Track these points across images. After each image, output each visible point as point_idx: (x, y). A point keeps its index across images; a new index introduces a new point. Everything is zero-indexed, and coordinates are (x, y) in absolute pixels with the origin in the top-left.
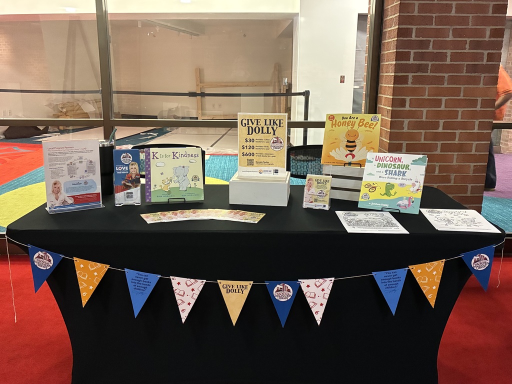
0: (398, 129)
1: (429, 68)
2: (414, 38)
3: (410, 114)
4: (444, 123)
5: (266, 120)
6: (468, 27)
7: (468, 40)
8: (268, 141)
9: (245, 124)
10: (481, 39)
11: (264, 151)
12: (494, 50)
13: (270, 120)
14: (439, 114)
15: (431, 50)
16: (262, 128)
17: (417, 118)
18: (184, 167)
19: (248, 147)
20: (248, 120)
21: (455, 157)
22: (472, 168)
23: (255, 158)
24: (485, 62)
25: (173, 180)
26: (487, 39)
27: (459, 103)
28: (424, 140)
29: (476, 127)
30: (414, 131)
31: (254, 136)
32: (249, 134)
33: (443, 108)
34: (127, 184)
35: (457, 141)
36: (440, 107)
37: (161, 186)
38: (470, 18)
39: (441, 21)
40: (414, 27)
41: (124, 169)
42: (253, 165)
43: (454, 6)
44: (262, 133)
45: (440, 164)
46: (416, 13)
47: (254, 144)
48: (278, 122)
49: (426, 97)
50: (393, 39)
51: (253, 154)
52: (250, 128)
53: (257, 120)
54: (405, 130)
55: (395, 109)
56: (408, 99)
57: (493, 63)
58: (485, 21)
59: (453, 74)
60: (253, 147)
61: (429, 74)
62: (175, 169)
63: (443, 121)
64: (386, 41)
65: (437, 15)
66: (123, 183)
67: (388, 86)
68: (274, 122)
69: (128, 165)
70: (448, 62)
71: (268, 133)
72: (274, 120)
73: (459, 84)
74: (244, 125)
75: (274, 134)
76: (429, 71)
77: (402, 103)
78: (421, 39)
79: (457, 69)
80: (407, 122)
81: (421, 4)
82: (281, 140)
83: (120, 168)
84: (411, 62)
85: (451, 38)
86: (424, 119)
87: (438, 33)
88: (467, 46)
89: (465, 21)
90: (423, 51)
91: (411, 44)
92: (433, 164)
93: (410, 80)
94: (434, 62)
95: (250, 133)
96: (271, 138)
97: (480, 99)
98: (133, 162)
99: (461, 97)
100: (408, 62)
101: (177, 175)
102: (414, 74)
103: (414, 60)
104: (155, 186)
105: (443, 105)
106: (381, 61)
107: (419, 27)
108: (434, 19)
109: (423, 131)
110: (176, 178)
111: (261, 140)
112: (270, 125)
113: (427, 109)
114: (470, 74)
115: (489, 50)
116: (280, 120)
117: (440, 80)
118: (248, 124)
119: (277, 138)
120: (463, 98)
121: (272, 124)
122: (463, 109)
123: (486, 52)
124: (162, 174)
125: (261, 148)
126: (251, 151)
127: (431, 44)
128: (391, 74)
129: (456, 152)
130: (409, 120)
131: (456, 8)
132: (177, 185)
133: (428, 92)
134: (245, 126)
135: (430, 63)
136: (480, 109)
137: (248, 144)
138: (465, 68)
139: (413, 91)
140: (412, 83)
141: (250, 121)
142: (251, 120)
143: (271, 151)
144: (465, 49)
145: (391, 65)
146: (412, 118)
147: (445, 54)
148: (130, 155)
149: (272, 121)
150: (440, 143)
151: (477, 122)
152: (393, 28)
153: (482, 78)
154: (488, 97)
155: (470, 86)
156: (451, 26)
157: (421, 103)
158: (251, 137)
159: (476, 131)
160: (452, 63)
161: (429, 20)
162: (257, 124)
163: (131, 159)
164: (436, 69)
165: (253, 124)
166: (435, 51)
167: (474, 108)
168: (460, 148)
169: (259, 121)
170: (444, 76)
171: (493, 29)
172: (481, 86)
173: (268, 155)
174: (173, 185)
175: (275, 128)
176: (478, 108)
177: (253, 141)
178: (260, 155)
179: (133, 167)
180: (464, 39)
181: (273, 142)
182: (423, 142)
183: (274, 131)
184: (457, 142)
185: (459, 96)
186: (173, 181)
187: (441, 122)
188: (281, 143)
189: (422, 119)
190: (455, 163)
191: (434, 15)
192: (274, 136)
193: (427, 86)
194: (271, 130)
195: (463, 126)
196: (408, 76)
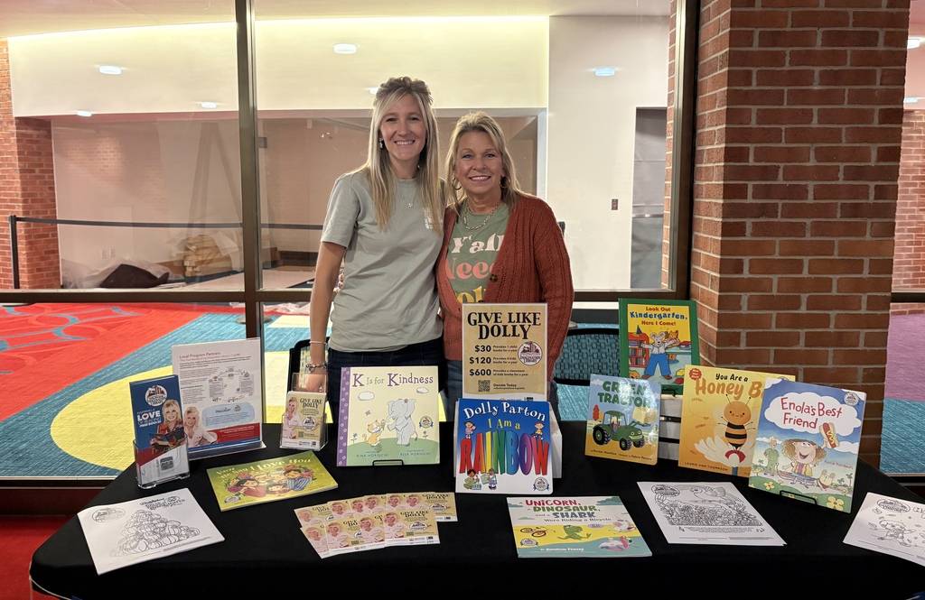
0: (732, 310)
1: (780, 210)
2: (751, 162)
3: (750, 285)
4: (809, 298)
5: (510, 314)
6: (840, 145)
7: (842, 165)
8: (514, 349)
9: (475, 321)
10: (863, 164)
11: (508, 367)
12: (885, 180)
13: (518, 314)
14: (799, 285)
15: (780, 181)
16: (505, 327)
17: (763, 291)
18: (406, 401)
19: (480, 360)
20: (480, 314)
21: (831, 355)
22: (861, 373)
23: (493, 380)
24: (871, 200)
25: (386, 424)
26: (872, 164)
27: (834, 267)
28: (777, 327)
29: (864, 305)
30: (758, 312)
31: (490, 341)
32: (481, 337)
33: (805, 274)
34: (160, 443)
35: (832, 329)
36: (801, 273)
37: (364, 436)
38: (844, 131)
39: (795, 136)
40: (752, 146)
41: (152, 417)
42: (488, 390)
43: (815, 113)
44: (505, 335)
45: (805, 366)
46: (753, 124)
47: (491, 354)
48: (531, 317)
49: (777, 256)
50: (716, 164)
51: (488, 372)
52: (484, 328)
53: (496, 314)
54: (744, 311)
55: (725, 276)
56: (746, 259)
57: (886, 201)
58: (869, 135)
59: (820, 220)
60: (488, 360)
61: (779, 219)
62: (392, 405)
63: (808, 295)
64: (704, 165)
65: (788, 126)
66: (152, 443)
67: (710, 237)
68: (525, 317)
69: (159, 408)
70: (810, 200)
71: (514, 335)
72: (524, 314)
73: (831, 236)
74: (473, 322)
75: (525, 337)
76: (779, 214)
77: (738, 267)
78: (763, 164)
79: (826, 211)
80: (747, 298)
81: (761, 109)
82: (538, 348)
83: (145, 417)
84: (750, 200)
85: (812, 163)
86: (775, 293)
87: (790, 155)
88: (841, 175)
89: (835, 135)
90: (768, 183)
91: (746, 173)
92: (794, 366)
93: (749, 230)
94: (786, 201)
95: (484, 336)
96: (521, 343)
97: (867, 260)
98: (169, 401)
99: (836, 257)
100: (743, 201)
101: (393, 415)
102: (755, 220)
103: (754, 198)
104: (355, 435)
105: (806, 270)
106: (695, 196)
107: (759, 145)
108: (783, 134)
109: (774, 313)
110: (392, 421)
111: (501, 349)
112: (518, 321)
113: (779, 276)
114: (848, 220)
115: (878, 180)
116: (535, 314)
117: (798, 230)
118: (480, 321)
119: (531, 343)
120: (838, 258)
121: (521, 320)
122: (838, 276)
123: (872, 185)
124: (368, 413)
125: (502, 361)
126: (486, 366)
127: (781, 172)
128: (717, 220)
129: (833, 346)
130: (749, 294)
131: (818, 115)
132: (393, 435)
133: (780, 248)
134: (475, 324)
135: (780, 202)
136: (869, 276)
137: (480, 355)
138: (839, 210)
139: (755, 248)
140: (752, 235)
141: (483, 316)
142: (485, 314)
143: (519, 366)
144: (838, 179)
145: (715, 204)
146: (755, 291)
147: (804, 189)
148: (163, 389)
149: (521, 316)
150: (802, 332)
151: (864, 298)
152: (716, 147)
153: (869, 226)
154: (880, 255)
155: (849, 238)
156: (813, 143)
157: (770, 267)
158: (485, 342)
159: (863, 311)
160: (818, 201)
161: (774, 136)
162: (496, 321)
163: (166, 396)
164: (792, 211)
165: (488, 321)
166: (788, 183)
167: (857, 273)
168: (839, 339)
169: (499, 315)
170: (805, 223)
171: (882, 148)
172: (868, 237)
173: (514, 373)
174: (386, 434)
175: (526, 327)
176: (866, 274)
177: (488, 348)
178: (501, 373)
179: (171, 409)
180: (835, 164)
181: (524, 351)
182: (774, 329)
183: (525, 333)
184: (832, 331)
185: (832, 254)
186: (386, 426)
187: (804, 297)
188: (537, 351)
189: (771, 291)
190: (830, 365)
191: (783, 127)
192: (526, 340)
193: (778, 240)
194: (519, 331)
195: (841, 303)
196: (744, 223)
